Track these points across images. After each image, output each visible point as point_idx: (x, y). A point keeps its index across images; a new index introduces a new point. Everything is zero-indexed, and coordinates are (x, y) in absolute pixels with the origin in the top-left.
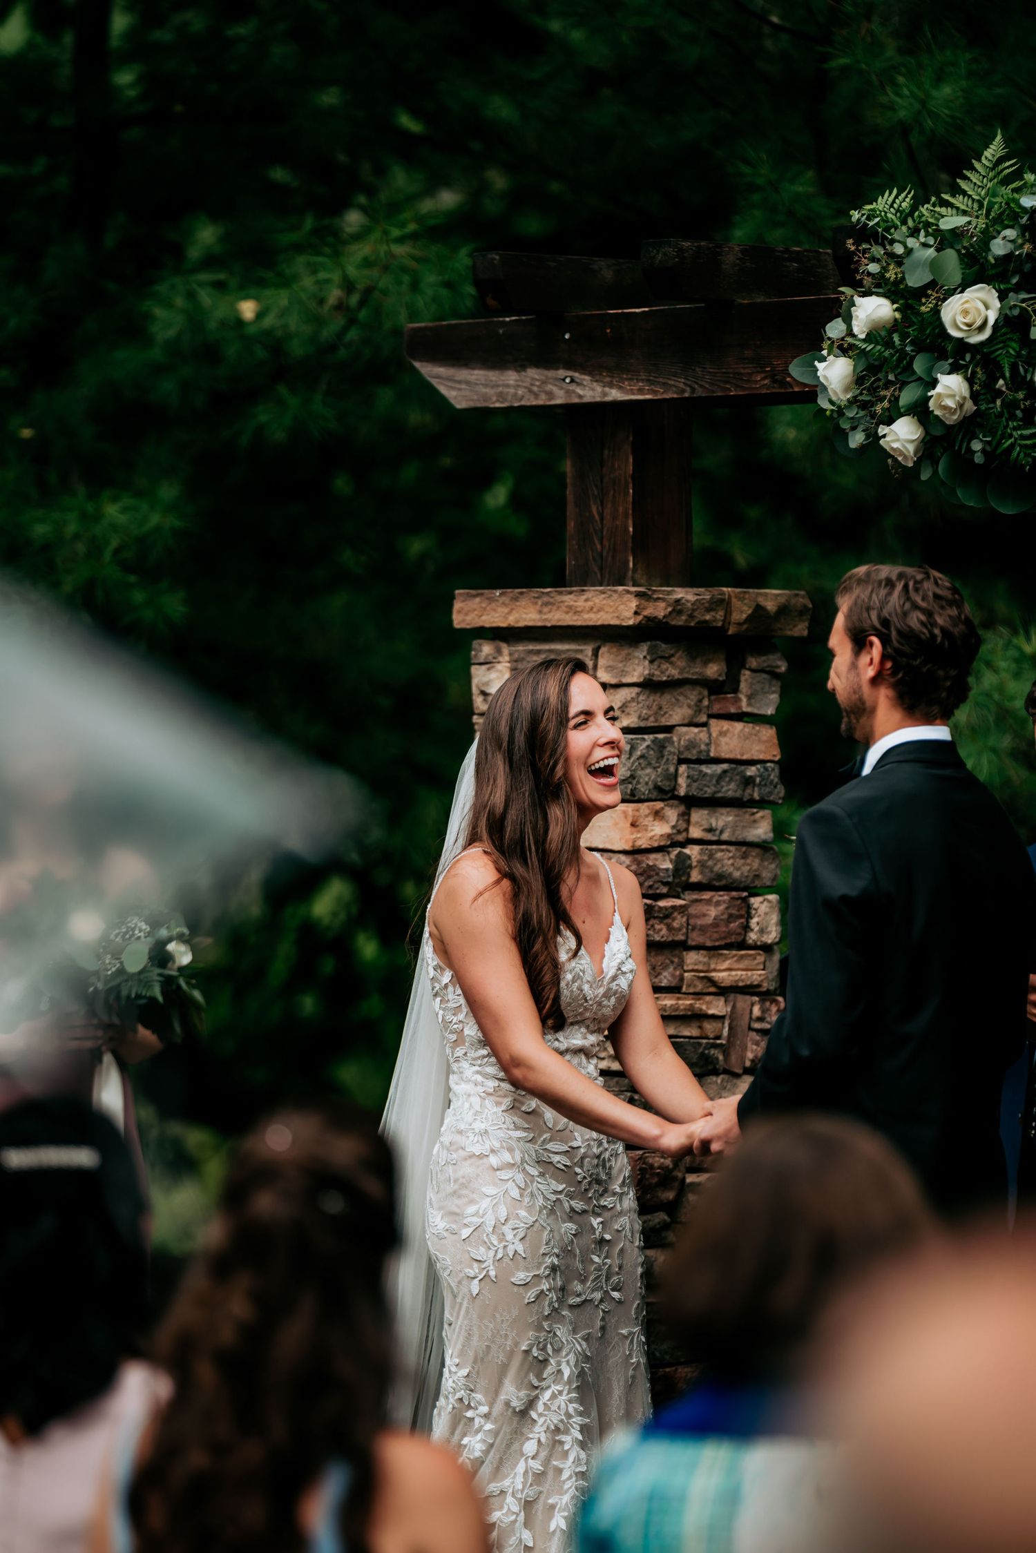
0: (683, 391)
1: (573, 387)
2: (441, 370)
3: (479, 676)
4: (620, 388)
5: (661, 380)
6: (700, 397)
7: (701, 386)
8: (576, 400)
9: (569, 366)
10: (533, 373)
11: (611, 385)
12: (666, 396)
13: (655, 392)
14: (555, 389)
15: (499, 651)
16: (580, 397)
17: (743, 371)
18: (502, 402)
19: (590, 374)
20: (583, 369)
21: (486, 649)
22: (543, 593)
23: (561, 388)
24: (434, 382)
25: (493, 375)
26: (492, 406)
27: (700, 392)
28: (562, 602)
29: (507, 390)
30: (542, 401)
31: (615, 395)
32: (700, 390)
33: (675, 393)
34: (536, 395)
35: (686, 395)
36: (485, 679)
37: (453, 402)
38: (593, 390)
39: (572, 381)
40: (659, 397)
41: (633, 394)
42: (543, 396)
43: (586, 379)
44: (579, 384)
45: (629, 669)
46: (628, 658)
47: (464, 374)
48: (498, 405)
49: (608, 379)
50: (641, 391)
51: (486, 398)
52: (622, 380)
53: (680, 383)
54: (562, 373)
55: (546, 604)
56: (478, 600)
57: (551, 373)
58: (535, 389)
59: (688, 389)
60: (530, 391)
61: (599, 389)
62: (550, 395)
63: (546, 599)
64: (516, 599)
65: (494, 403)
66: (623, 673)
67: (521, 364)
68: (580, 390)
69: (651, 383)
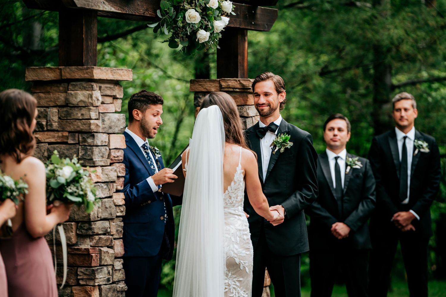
0: (127, 11)
1: (104, 5)
3: (94, 94)
4: (114, 8)
5: (122, 7)
6: (130, 14)
7: (131, 11)
8: (105, 10)
11: (112, 6)
12: (124, 12)
13: (121, 10)
14: (100, 5)
15: (97, 87)
16: (106, 9)
17: (139, 8)
18: (88, 7)
19: (108, 2)
21: (95, 86)
22: (114, 69)
23: (102, 5)
26: (86, 7)
27: (130, 13)
28: (118, 72)
29: (89, 3)
31: (113, 10)
32: (130, 11)
33: (125, 11)
34: (96, 6)
35: (128, 13)
37: (77, 4)
38: (108, 7)
39: (104, 3)
40: (122, 12)
41: (117, 10)
42: (98, 7)
43: (107, 3)
44: (105, 5)
46: (120, 90)
48: (87, 7)
49: (111, 4)
50: (118, 10)
51: (85, 5)
52: (114, 5)
53: (126, 9)
54: (101, 1)
56: (99, 70)
58: (96, 4)
59: (128, 11)
61: (110, 6)
63: (115, 71)
64: (108, 71)
65: (86, 6)
66: (120, 95)
68: (106, 7)
69: (120, 7)
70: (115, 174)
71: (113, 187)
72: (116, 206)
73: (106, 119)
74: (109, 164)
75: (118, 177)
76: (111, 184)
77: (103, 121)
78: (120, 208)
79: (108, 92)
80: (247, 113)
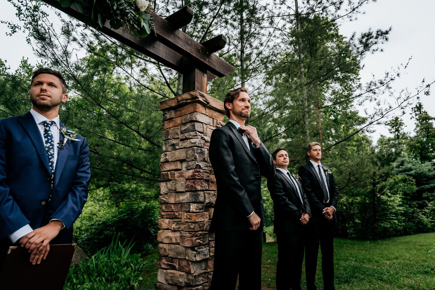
80: (196, 117)
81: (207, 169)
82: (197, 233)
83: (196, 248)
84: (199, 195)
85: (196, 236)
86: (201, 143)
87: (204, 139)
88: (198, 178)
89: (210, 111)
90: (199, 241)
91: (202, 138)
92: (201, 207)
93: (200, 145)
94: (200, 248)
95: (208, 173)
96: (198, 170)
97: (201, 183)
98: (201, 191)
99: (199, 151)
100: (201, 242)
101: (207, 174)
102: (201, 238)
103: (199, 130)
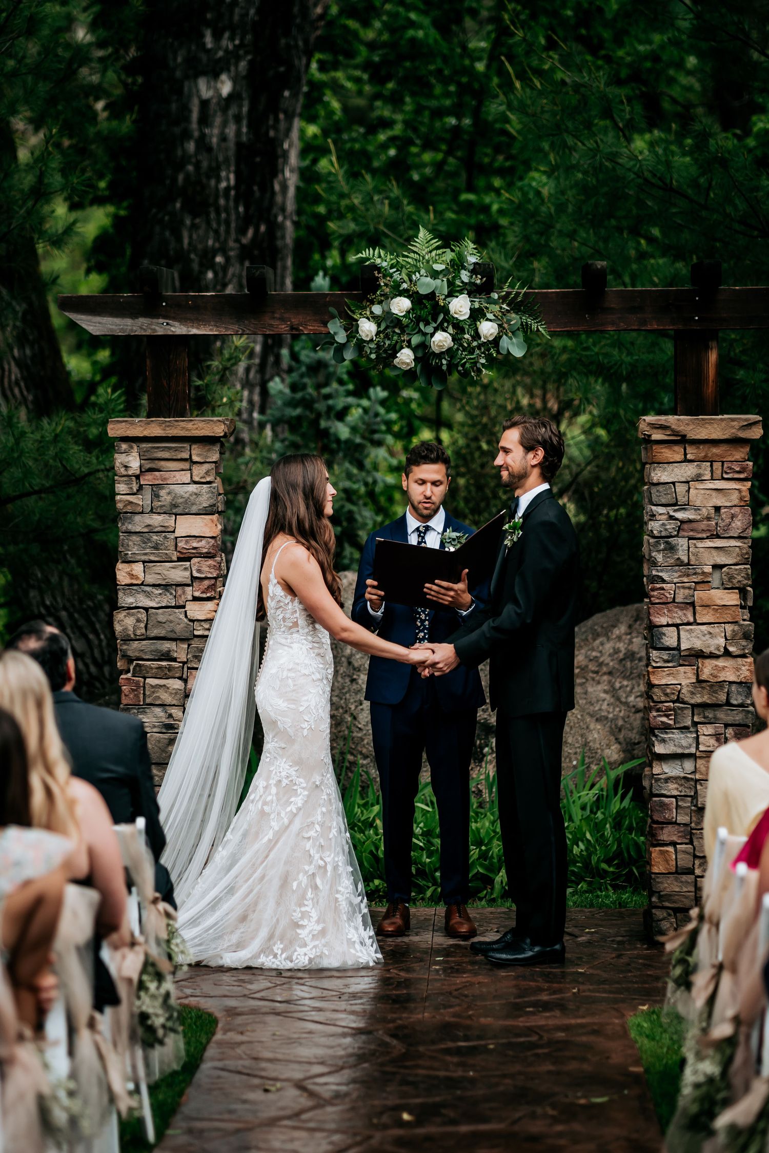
0: (237, 331)
1: (168, 327)
2: (83, 317)
3: (120, 459)
4: (198, 328)
5: (224, 326)
7: (249, 329)
8: (171, 333)
9: (165, 317)
10: (142, 320)
11: (193, 327)
13: (220, 331)
14: (157, 328)
15: (132, 448)
16: (174, 332)
17: (274, 324)
18: (123, 332)
19: (179, 321)
20: (174, 319)
21: (124, 446)
22: (166, 420)
23: (161, 328)
24: (78, 322)
25: (117, 321)
26: (116, 334)
27: (248, 332)
28: (179, 425)
29: (126, 327)
30: (148, 333)
31: (194, 331)
33: (233, 332)
34: (145, 330)
35: (240, 333)
36: (126, 460)
37: (91, 332)
38: (181, 329)
39: (168, 324)
40: (223, 333)
41: (207, 331)
42: (150, 331)
43: (177, 324)
44: (172, 326)
45: (209, 454)
46: (209, 450)
47: (98, 319)
48: (120, 334)
49: (189, 325)
50: (211, 330)
51: (111, 330)
52: (200, 325)
53: (236, 327)
54: (161, 321)
55: (168, 426)
56: (126, 423)
57: (155, 321)
58: (144, 328)
59: (240, 330)
60: (141, 328)
61: (184, 328)
62: (155, 330)
64: (148, 424)
66: (207, 457)
67: (134, 315)
68: (172, 329)
69: (217, 327)
70: (187, 574)
71: (184, 593)
72: (191, 620)
73: (163, 493)
74: (175, 558)
75: (193, 578)
76: (178, 588)
77: (156, 496)
78: (202, 623)
79: (166, 455)
80: (651, 477)
81: (686, 580)
82: (660, 705)
83: (656, 731)
84: (664, 634)
85: (658, 710)
86: (666, 530)
87: (677, 519)
88: (657, 601)
89: (698, 448)
90: (664, 719)
91: (671, 518)
92: (666, 657)
93: (663, 534)
94: (667, 733)
95: (689, 588)
96: (658, 586)
97: (669, 611)
98: (668, 625)
99: (662, 546)
100: (671, 722)
101: (687, 591)
102: (671, 715)
103: (663, 501)
